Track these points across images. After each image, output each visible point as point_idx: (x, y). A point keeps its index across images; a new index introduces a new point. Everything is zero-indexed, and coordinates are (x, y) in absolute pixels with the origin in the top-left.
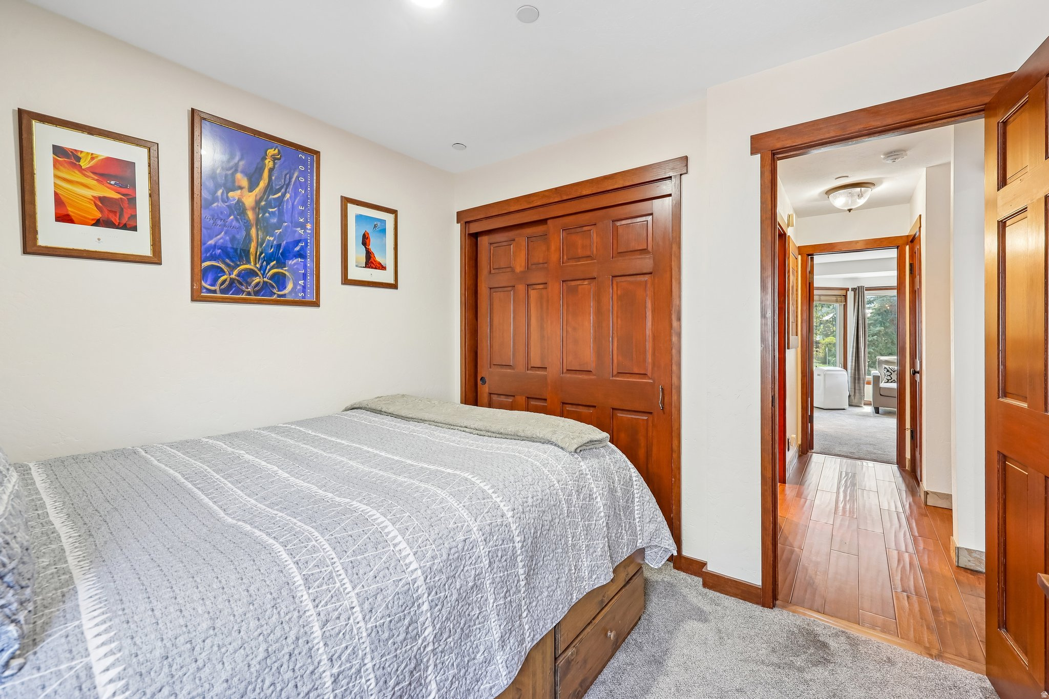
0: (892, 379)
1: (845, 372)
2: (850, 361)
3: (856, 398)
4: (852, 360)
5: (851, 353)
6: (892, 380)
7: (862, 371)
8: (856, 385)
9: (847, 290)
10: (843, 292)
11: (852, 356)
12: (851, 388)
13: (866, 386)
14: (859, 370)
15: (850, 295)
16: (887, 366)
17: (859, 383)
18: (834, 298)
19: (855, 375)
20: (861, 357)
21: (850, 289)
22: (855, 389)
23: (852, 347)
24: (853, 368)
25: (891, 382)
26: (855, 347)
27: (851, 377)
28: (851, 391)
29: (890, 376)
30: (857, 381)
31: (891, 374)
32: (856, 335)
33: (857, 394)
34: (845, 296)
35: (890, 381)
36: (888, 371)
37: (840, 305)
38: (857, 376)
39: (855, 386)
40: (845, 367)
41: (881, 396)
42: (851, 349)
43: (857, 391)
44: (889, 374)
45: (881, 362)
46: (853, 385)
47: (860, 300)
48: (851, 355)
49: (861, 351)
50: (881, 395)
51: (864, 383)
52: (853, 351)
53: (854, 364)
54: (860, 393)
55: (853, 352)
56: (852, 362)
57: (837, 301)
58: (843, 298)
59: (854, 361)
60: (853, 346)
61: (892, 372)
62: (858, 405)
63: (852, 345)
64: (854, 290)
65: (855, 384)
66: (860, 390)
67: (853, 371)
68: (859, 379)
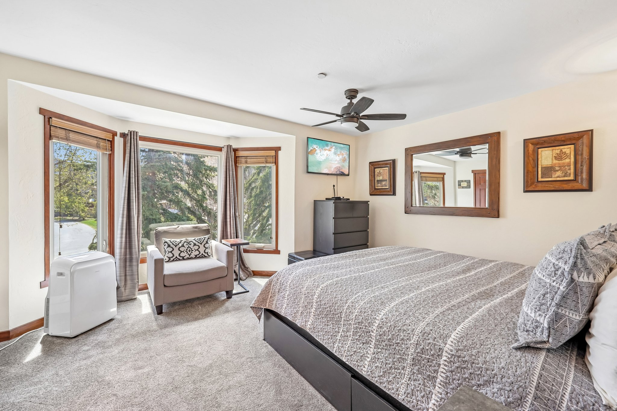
0: (173, 256)
1: (111, 260)
2: (119, 236)
3: (127, 288)
4: (122, 234)
5: (120, 224)
6: (174, 258)
7: (135, 248)
8: (128, 269)
9: (114, 134)
10: (109, 137)
11: (122, 229)
12: (120, 276)
13: (140, 265)
14: (131, 247)
15: (119, 142)
16: (167, 240)
17: (131, 266)
18: (94, 141)
19: (126, 255)
20: (134, 229)
21: (118, 134)
22: (126, 275)
23: (121, 216)
24: (123, 246)
25: (173, 261)
26: (125, 216)
27: (120, 259)
28: (120, 280)
29: (171, 252)
30: (128, 264)
31: (173, 249)
32: (126, 198)
33: (129, 282)
34: (112, 143)
35: (172, 259)
36: (169, 246)
37: (103, 154)
38: (128, 256)
39: (126, 271)
40: (112, 252)
41: (166, 289)
42: (120, 219)
43: (128, 278)
44: (170, 249)
45: (158, 235)
46: (123, 270)
47: (132, 150)
48: (120, 227)
49: (134, 221)
50: (165, 286)
51: (137, 262)
52: (123, 221)
53: (124, 239)
54: (132, 280)
55: (122, 223)
56: (121, 237)
57: (98, 147)
58: (108, 145)
59: (124, 236)
60: (123, 215)
61: (174, 247)
62: (130, 297)
63: (121, 212)
64: (123, 135)
65: (126, 268)
66: (132, 275)
67: (123, 250)
68: (131, 260)
